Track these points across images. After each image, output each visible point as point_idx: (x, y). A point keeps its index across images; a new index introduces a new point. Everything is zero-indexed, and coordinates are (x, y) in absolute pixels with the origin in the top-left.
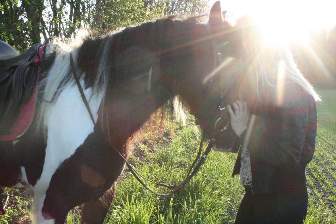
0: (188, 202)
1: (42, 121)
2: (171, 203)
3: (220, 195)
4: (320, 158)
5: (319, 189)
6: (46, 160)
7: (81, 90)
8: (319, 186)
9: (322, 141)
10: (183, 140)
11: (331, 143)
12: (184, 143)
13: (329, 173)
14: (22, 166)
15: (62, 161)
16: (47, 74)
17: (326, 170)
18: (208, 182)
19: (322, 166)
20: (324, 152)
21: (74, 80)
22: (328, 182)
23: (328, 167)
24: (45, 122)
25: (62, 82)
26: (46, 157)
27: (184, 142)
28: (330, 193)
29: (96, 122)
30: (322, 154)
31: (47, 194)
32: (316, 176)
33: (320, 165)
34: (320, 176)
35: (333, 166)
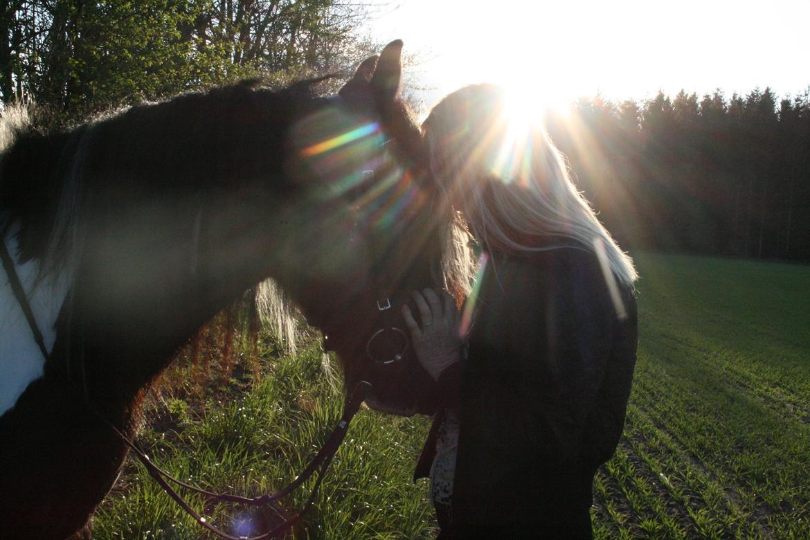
5: (619, 503)
8: (619, 496)
10: (280, 385)
12: (284, 393)
13: (645, 462)
17: (636, 453)
22: (640, 482)
23: (641, 445)
27: (283, 389)
29: (49, 350)
32: (612, 471)
34: (622, 469)
35: (654, 443)
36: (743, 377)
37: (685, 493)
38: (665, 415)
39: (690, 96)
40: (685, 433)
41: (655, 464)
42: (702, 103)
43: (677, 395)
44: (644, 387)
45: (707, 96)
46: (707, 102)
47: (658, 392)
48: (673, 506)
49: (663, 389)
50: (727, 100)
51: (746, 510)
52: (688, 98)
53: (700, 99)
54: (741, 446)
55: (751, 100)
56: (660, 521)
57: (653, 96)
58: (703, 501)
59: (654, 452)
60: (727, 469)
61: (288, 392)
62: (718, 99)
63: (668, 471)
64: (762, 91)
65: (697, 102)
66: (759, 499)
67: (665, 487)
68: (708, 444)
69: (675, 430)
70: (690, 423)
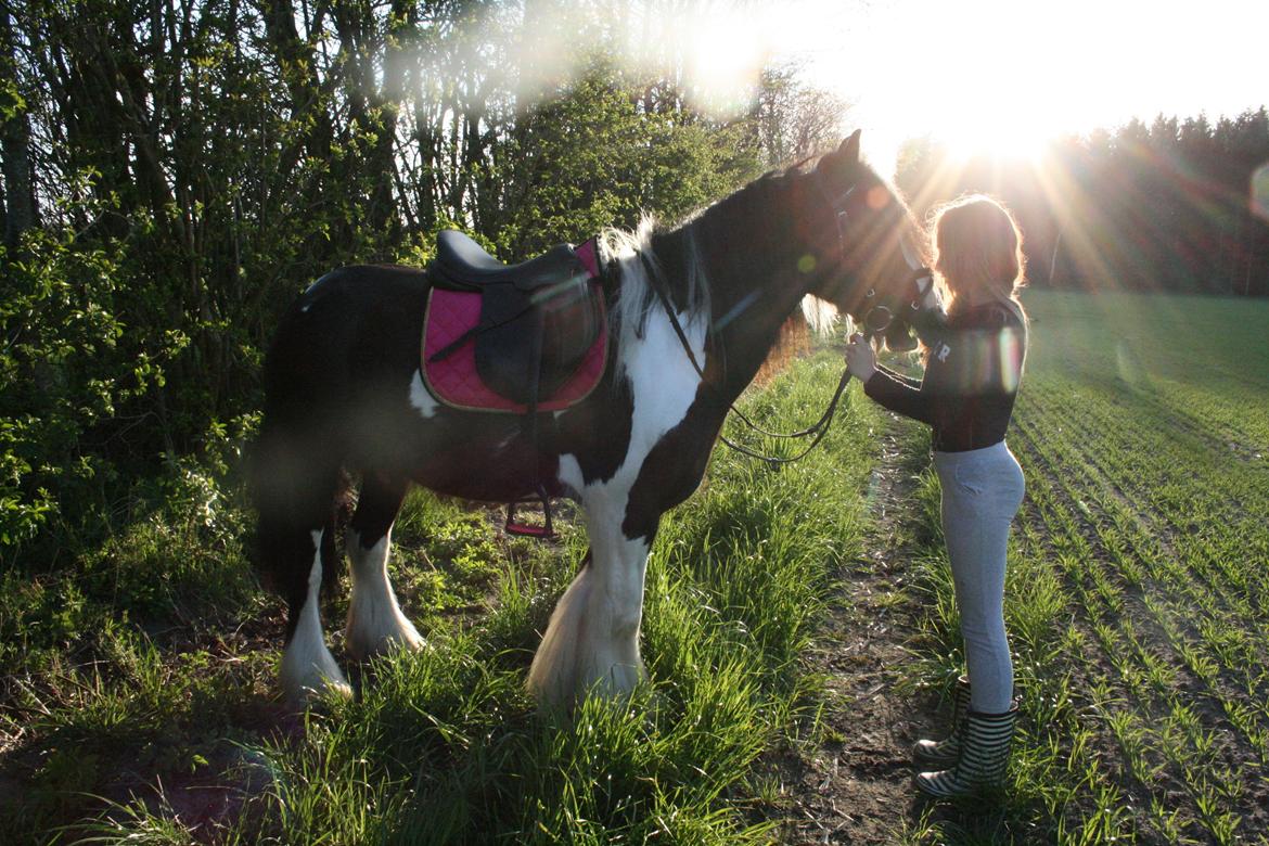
0: (742, 541)
1: (625, 368)
2: (707, 547)
3: (810, 534)
4: (1053, 459)
5: (1036, 524)
6: (633, 433)
7: (670, 312)
8: (1038, 519)
9: (1069, 422)
10: (733, 426)
11: (1088, 426)
12: (737, 432)
13: (1068, 491)
14: (563, 453)
15: (665, 432)
16: (620, 291)
17: (1061, 485)
18: (785, 506)
19: (1055, 475)
20: (1067, 446)
21: (659, 302)
22: (1061, 510)
23: (1068, 478)
24: (628, 373)
25: (645, 302)
26: (634, 428)
27: (736, 428)
28: (1059, 531)
29: (702, 369)
30: (1060, 450)
31: (631, 495)
32: (1035, 499)
33: (1049, 474)
34: (1044, 497)
35: (1079, 475)
36: (1191, 418)
37: (1099, 517)
38: (1097, 452)
39: (1169, 119)
40: (1114, 467)
41: (1076, 494)
42: (1183, 127)
43: (1114, 434)
44: (1083, 427)
45: (1190, 118)
46: (1189, 126)
47: (1096, 431)
48: (1086, 527)
49: (1102, 429)
50: (1213, 124)
51: (1152, 531)
52: (1166, 122)
53: (1181, 123)
54: (1166, 478)
55: (1241, 120)
56: (1069, 538)
57: (1126, 123)
58: (1114, 524)
59: (1078, 483)
60: (1146, 497)
61: (740, 431)
62: (1202, 123)
63: (1087, 499)
64: (1256, 110)
65: (1178, 125)
66: (1169, 523)
67: (1081, 512)
68: (1132, 477)
69: (1105, 466)
70: (1120, 459)
